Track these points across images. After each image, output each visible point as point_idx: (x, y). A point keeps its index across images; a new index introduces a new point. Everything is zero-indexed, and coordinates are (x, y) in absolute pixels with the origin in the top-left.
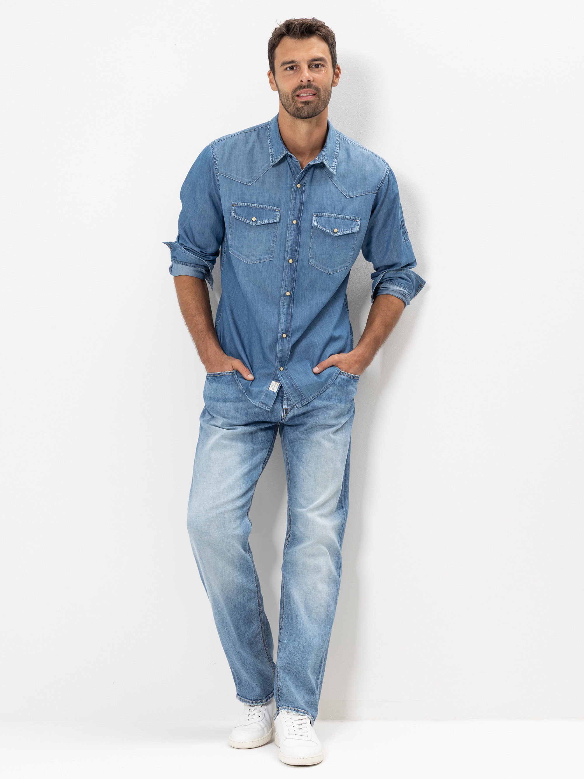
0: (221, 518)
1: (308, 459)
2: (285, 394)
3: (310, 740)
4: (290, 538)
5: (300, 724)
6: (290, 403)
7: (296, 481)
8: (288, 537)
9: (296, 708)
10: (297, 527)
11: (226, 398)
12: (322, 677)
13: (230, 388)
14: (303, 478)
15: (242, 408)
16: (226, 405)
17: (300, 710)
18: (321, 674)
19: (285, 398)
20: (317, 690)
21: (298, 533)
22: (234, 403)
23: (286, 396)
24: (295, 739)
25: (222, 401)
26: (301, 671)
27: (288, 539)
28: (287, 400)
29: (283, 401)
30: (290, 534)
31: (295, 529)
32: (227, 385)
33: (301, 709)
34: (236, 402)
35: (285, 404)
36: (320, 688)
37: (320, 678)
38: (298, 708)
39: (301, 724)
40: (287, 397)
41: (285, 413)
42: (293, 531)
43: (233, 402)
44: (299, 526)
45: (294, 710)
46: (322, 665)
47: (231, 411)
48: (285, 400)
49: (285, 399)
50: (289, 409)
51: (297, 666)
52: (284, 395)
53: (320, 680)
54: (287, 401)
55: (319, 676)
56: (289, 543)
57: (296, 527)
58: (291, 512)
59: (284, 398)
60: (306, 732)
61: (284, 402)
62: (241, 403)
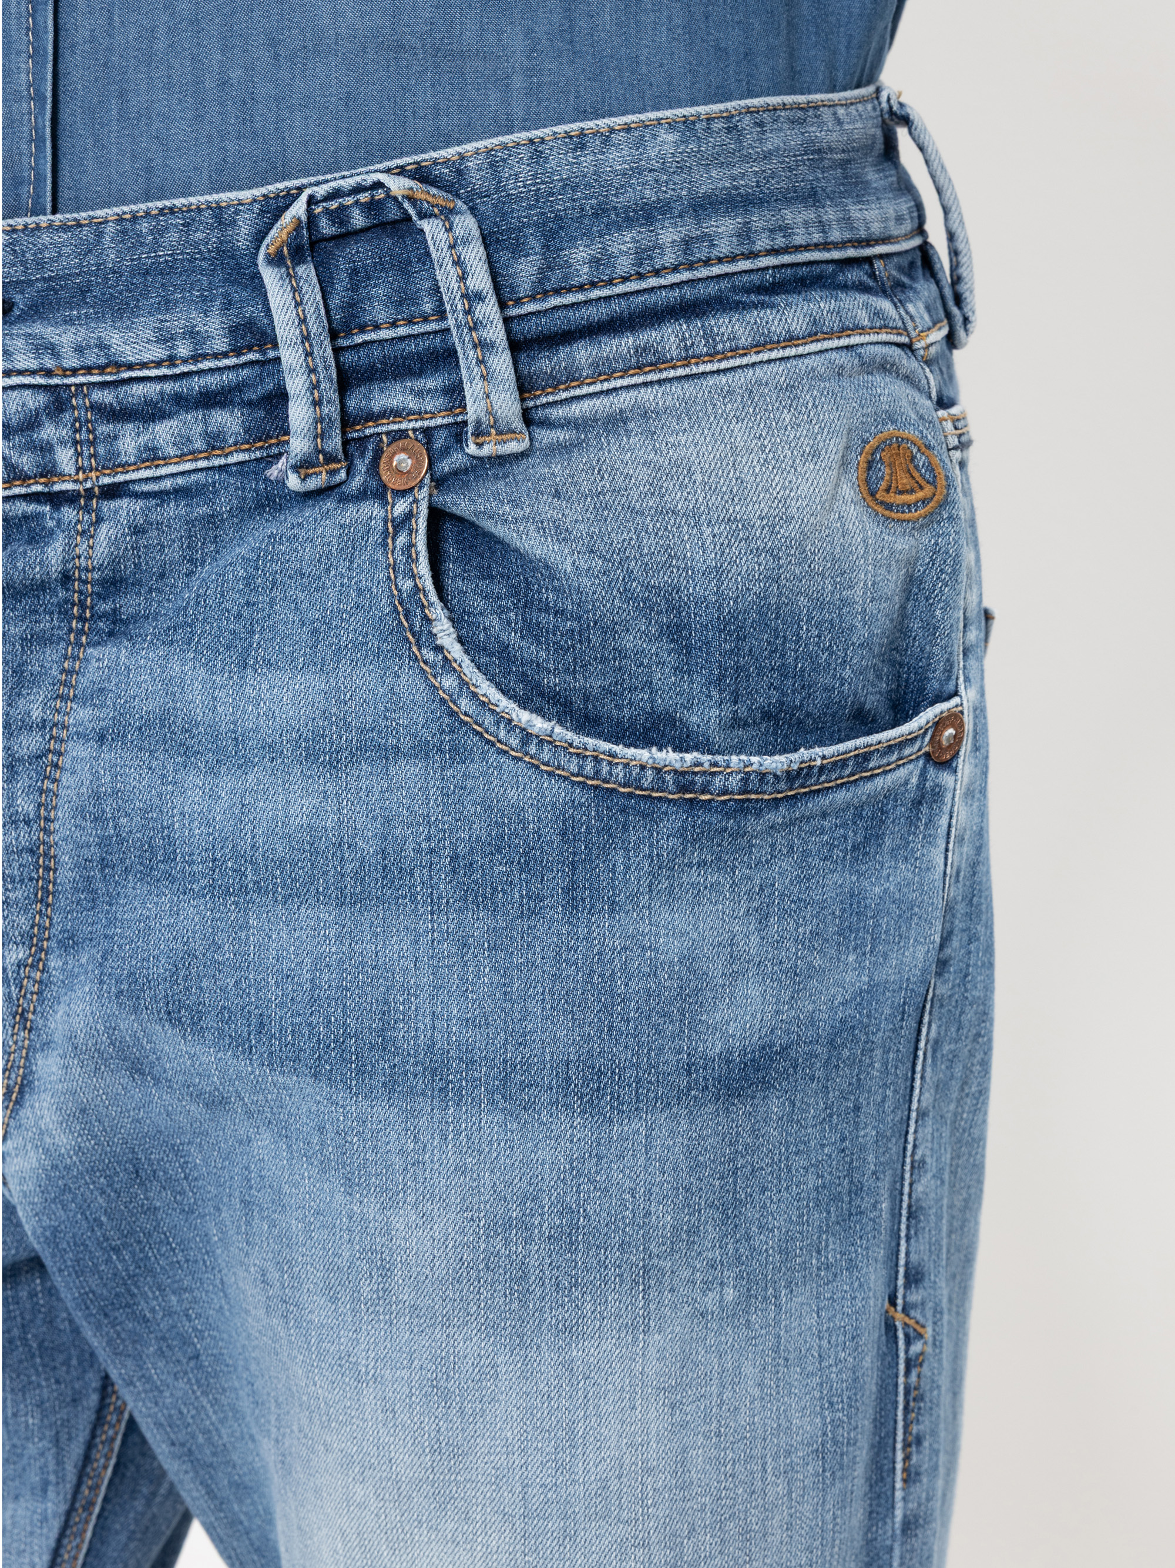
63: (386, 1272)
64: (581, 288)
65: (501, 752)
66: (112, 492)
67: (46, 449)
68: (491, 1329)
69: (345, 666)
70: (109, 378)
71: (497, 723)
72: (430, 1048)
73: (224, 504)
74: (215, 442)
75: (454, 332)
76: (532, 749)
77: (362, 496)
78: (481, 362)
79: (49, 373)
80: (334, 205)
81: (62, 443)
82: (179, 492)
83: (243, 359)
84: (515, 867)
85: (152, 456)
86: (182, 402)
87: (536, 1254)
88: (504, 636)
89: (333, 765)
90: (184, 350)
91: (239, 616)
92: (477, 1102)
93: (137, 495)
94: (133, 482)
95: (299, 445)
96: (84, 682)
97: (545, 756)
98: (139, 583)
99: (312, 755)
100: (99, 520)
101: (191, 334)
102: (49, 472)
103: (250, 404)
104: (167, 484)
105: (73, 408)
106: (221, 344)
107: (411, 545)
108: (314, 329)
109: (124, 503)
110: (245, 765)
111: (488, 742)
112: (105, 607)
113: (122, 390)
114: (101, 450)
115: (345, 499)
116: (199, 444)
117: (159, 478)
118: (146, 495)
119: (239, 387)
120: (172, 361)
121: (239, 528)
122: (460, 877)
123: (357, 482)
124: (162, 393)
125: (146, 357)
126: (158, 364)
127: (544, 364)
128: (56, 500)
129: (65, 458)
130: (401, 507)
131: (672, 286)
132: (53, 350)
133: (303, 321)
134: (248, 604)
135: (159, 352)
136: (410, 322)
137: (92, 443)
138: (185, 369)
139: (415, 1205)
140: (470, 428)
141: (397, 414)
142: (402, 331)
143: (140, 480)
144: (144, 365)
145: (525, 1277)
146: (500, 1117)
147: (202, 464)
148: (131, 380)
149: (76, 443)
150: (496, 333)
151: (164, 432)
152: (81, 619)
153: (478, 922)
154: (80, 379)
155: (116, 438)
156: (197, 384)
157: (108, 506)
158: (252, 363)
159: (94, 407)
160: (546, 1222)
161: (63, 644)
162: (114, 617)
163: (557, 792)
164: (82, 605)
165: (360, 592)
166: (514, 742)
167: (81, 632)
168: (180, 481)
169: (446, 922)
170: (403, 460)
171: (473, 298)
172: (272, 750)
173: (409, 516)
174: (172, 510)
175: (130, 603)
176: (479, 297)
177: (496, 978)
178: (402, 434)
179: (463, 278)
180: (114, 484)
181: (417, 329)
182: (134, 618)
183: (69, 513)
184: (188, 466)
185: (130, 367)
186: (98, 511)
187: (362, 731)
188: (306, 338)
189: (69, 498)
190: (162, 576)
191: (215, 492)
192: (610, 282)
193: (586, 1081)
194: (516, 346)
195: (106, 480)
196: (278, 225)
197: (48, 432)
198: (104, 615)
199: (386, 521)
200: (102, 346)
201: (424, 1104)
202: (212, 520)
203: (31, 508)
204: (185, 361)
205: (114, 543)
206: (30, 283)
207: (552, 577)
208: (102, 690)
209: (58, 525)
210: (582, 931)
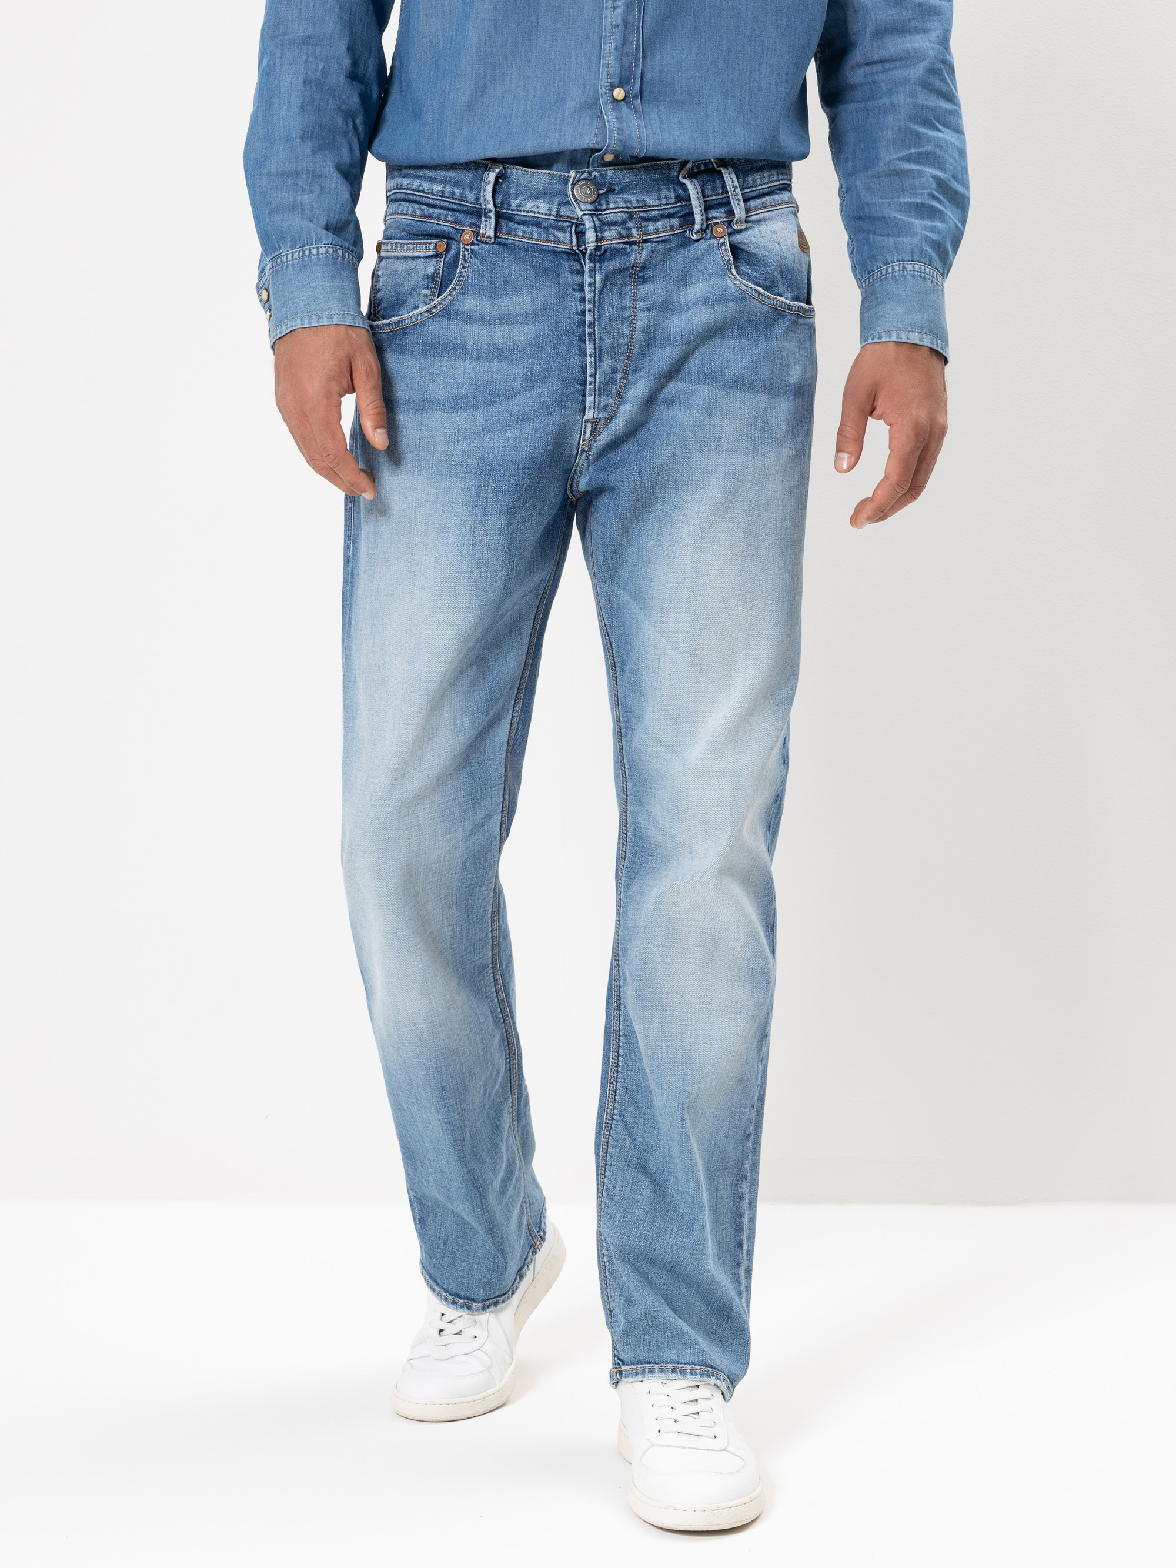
0: (411, 827)
1: (667, 597)
2: (591, 376)
3: (725, 1450)
4: (628, 847)
5: (691, 1401)
6: (606, 402)
7: (635, 668)
8: (623, 844)
9: (678, 1363)
10: (649, 813)
11: (423, 400)
12: (750, 1254)
13: (436, 366)
14: (657, 657)
15: (466, 429)
16: (424, 421)
17: (689, 1367)
18: (745, 1247)
19: (592, 387)
20: (741, 1298)
21: (654, 835)
22: (445, 416)
23: (595, 382)
24: (679, 1447)
25: (412, 409)
26: (685, 1261)
27: (624, 849)
28: (597, 393)
29: (584, 396)
30: (626, 834)
31: (642, 819)
32: (428, 358)
33: (693, 1363)
34: (451, 411)
35: (590, 408)
36: (746, 1287)
37: (745, 1258)
38: (681, 1363)
39: (697, 1400)
40: (597, 384)
41: (591, 434)
42: (636, 824)
43: (443, 411)
44: (656, 810)
45: (674, 1371)
46: (746, 1220)
47: (438, 439)
48: (590, 395)
49: (590, 389)
50: (603, 421)
51: (675, 1248)
52: (589, 379)
53: (744, 1264)
54: (597, 397)
55: (738, 1255)
56: (626, 862)
57: (645, 812)
58: (626, 766)
59: (588, 387)
60: (713, 1425)
61: (589, 399)
62: (466, 415)
63: (719, 439)
64: (750, 188)
65: (754, 298)
66: (645, 241)
67: (629, 229)
68: (746, 454)
69: (713, 279)
70: (645, 210)
71: (752, 290)
72: (734, 375)
73: (674, 244)
74: (672, 227)
75: (731, 197)
76: (760, 297)
77: (710, 239)
78: (738, 204)
79: (628, 208)
80: (697, 164)
81: (634, 228)
82: (663, 241)
83: (678, 205)
84: (753, 329)
85: (657, 231)
86: (663, 217)
87: (757, 433)
88: (747, 271)
89: (712, 305)
90: (664, 202)
91: (682, 271)
92: (744, 390)
93: (652, 242)
94: (652, 238)
95: (697, 227)
96: (639, 295)
97: (763, 299)
98: (650, 267)
99: (707, 303)
100: (643, 249)
101: (666, 198)
102: (629, 235)
103: (679, 217)
104: (661, 239)
105: (635, 218)
106: (673, 201)
107: (726, 249)
108: (700, 196)
109: (649, 244)
110: (688, 310)
111: (750, 296)
112: (641, 274)
113: (648, 213)
114: (643, 229)
115: (705, 240)
116: (668, 228)
117: (660, 237)
118: (657, 242)
119: (677, 213)
120: (660, 205)
121: (676, 251)
122: (740, 331)
123: (709, 236)
124: (659, 214)
125: (655, 204)
126: (657, 206)
127: (752, 204)
128: (631, 243)
129: (634, 232)
130: (722, 240)
131: (767, 188)
132: (630, 202)
133: (698, 193)
134: (684, 267)
135: (658, 203)
136: (715, 195)
137: (640, 228)
138: (664, 207)
139: (729, 419)
140: (734, 222)
141: (715, 218)
142: (714, 198)
143: (654, 238)
144: (653, 206)
145: (754, 440)
146: (750, 394)
147: (669, 233)
148: (651, 210)
149: (637, 227)
150: (740, 197)
151: (660, 224)
152: (635, 278)
153: (745, 342)
154: (638, 210)
155: (648, 226)
156: (667, 211)
157: (645, 245)
158: (680, 206)
159: (641, 218)
160: (760, 424)
161: (630, 286)
162: (643, 277)
163: (765, 308)
164: (635, 274)
165: (714, 261)
166: (757, 295)
167: (634, 282)
168: (664, 238)
169: (736, 342)
170: (720, 230)
171: (735, 187)
172: (695, 304)
173: (724, 243)
174: (661, 246)
175: (648, 273)
176: (736, 187)
177: (750, 357)
178: (717, 223)
179: (732, 182)
180: (647, 239)
181: (717, 197)
182: (649, 277)
183: (635, 247)
184: (666, 234)
185: (650, 206)
186: (642, 246)
187: (719, 295)
188: (699, 198)
189: (634, 243)
190: (656, 265)
191: (671, 241)
192: (756, 186)
193: (769, 386)
194: (745, 200)
195: (645, 238)
196: (685, 169)
197: (630, 224)
198: (641, 277)
199: (718, 244)
200: (644, 201)
201: (732, 391)
202: (670, 249)
203: (622, 246)
204: (664, 205)
205: (647, 256)
206: (620, 184)
207: (756, 258)
208: (646, 297)
209: (632, 251)
210: (770, 345)
